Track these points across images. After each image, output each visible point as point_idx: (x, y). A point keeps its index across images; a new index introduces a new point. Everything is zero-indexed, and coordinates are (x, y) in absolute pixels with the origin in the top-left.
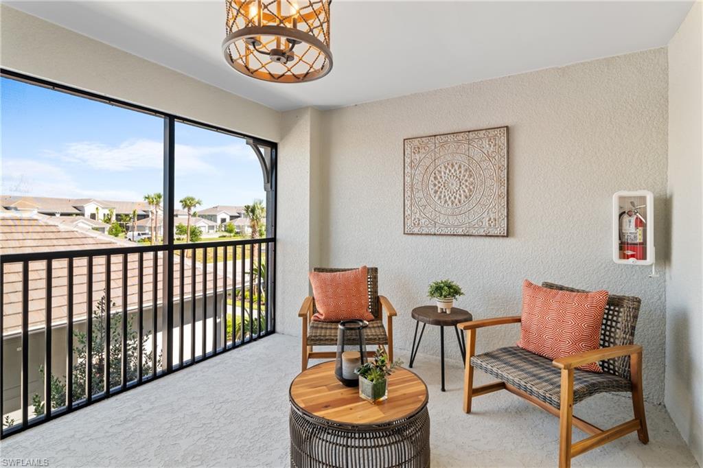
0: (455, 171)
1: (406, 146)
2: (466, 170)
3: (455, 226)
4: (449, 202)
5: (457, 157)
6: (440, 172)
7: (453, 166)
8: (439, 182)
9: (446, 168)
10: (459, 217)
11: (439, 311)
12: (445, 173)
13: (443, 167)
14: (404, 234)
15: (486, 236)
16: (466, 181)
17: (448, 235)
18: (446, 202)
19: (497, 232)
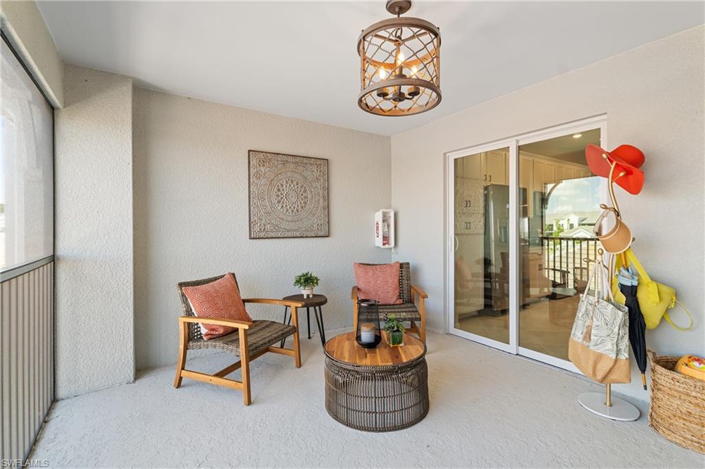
0: (294, 186)
1: (251, 157)
2: (302, 187)
3: (294, 230)
4: (290, 211)
5: (295, 175)
6: (282, 185)
7: (292, 182)
8: (282, 194)
9: (287, 182)
10: (297, 223)
11: (305, 297)
12: (286, 187)
13: (285, 182)
14: (250, 238)
15: (316, 237)
16: (302, 195)
17: (290, 238)
18: (287, 210)
19: (322, 234)
